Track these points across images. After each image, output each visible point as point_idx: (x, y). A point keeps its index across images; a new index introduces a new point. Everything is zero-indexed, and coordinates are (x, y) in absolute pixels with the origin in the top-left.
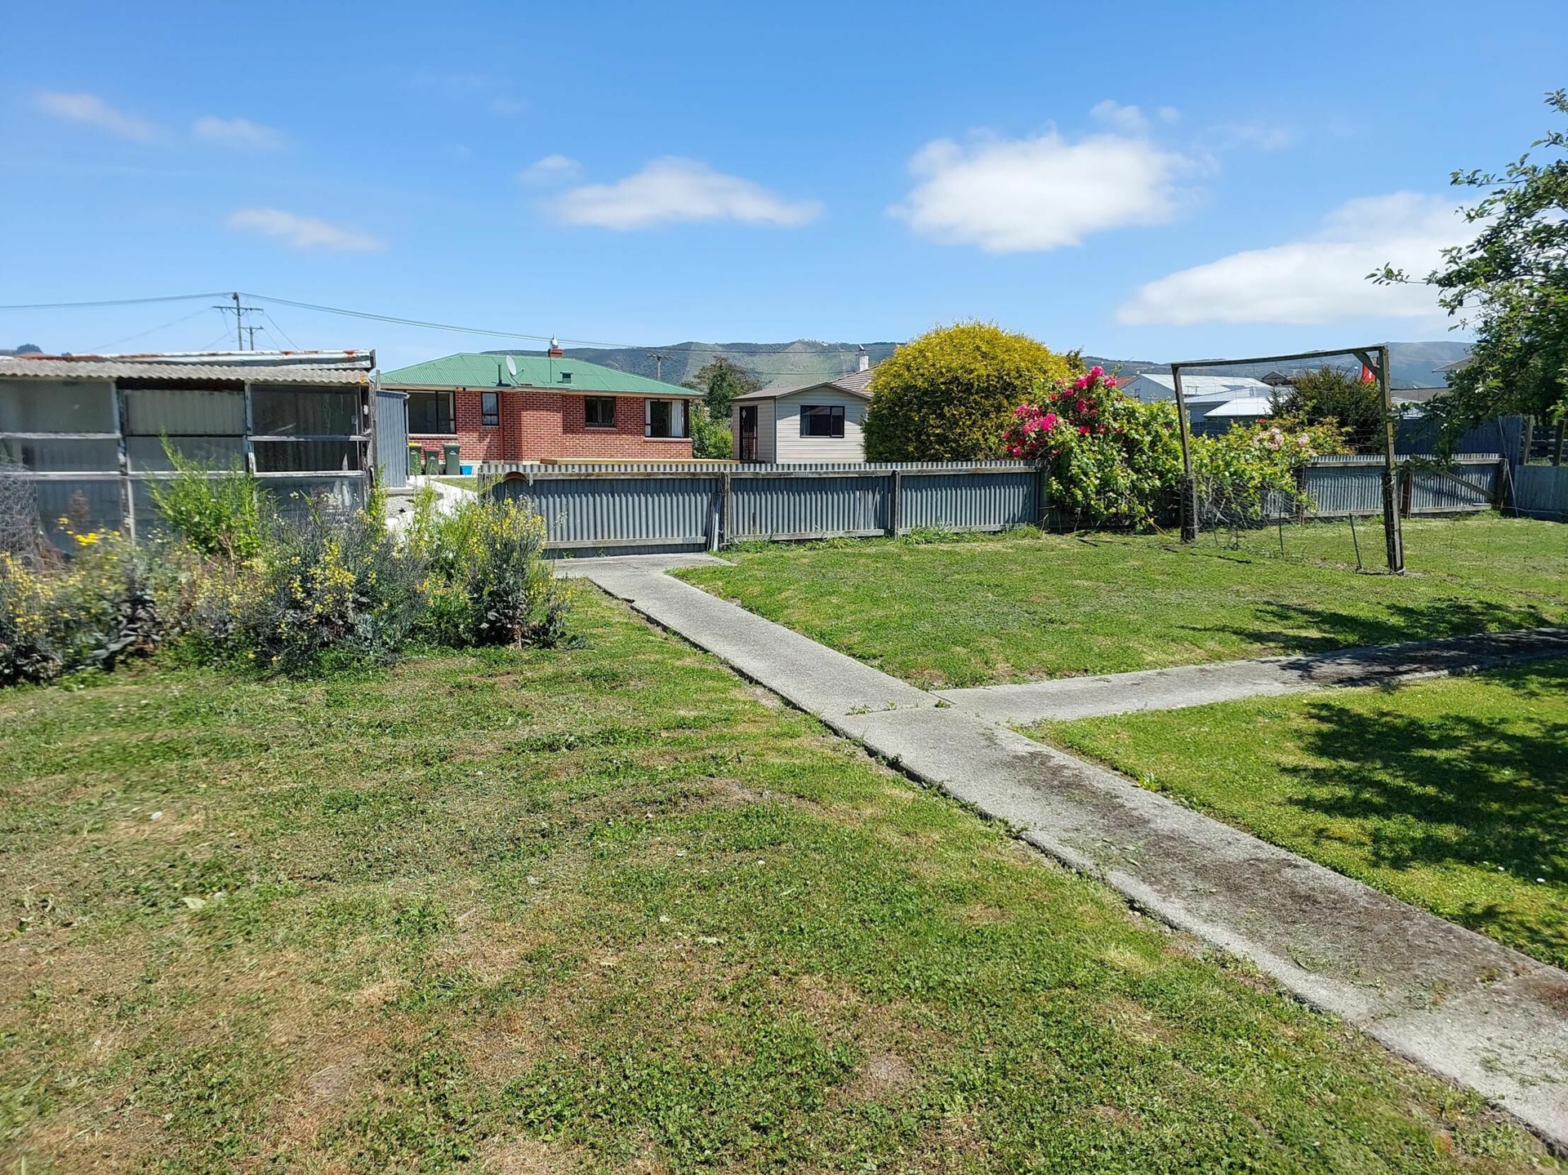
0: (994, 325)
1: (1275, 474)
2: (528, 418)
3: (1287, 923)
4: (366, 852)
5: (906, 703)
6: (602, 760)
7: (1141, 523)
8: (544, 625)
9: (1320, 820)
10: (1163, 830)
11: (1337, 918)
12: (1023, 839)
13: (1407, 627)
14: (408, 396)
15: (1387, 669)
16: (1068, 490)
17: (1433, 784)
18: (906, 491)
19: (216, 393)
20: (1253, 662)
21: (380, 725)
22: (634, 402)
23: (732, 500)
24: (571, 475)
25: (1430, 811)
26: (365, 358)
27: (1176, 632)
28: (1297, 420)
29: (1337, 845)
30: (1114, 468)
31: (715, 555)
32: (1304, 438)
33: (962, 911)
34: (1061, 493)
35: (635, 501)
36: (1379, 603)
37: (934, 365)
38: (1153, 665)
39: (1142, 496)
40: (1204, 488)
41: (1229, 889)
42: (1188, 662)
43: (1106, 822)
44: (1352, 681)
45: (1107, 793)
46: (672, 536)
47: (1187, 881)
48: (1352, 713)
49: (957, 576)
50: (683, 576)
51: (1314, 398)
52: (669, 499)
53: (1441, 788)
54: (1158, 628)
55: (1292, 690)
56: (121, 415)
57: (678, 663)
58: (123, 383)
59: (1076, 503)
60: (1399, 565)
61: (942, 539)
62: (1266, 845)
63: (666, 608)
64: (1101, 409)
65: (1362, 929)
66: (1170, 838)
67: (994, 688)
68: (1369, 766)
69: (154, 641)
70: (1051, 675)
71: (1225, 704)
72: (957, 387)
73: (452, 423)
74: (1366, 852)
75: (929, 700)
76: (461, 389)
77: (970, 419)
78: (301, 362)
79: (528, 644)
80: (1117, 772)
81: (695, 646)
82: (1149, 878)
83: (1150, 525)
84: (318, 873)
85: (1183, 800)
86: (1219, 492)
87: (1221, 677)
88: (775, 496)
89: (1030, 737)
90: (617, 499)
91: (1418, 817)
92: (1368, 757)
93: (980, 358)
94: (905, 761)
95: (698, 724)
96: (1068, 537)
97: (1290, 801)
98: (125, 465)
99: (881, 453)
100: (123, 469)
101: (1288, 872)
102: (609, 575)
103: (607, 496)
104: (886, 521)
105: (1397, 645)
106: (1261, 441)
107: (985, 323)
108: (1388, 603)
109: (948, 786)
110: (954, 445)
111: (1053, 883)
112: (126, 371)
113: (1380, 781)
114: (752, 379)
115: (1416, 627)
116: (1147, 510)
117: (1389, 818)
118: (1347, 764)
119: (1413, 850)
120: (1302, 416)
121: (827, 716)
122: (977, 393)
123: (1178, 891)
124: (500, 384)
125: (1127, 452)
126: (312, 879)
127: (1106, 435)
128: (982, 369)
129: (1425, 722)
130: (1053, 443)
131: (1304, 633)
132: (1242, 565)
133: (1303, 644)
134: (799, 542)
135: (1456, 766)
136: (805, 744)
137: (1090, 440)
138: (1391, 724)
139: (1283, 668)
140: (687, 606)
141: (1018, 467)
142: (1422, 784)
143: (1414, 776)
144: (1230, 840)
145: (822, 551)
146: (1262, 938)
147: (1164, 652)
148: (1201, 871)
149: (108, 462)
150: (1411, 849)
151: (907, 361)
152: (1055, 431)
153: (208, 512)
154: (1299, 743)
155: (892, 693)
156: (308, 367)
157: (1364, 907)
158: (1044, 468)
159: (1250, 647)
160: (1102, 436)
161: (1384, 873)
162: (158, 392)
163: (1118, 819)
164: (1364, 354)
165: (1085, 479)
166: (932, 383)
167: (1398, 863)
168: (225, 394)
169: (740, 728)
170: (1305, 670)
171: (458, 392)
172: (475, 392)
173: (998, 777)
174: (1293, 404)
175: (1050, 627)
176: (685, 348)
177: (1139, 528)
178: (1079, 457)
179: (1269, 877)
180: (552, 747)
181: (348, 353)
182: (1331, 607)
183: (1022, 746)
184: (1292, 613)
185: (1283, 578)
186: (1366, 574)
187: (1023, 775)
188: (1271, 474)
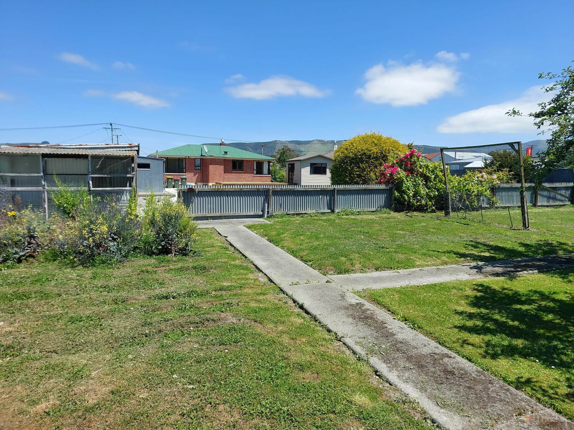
0: (380, 134)
1: (483, 190)
2: (211, 168)
3: (439, 384)
4: (73, 342)
5: (315, 281)
6: (182, 304)
7: (430, 209)
8: (184, 247)
9: (465, 335)
10: (399, 339)
11: (461, 382)
12: (341, 341)
13: (525, 252)
14: (165, 160)
15: (512, 269)
16: (401, 195)
17: (518, 321)
18: (339, 195)
19: (78, 159)
20: (460, 266)
21: (105, 287)
22: (251, 162)
23: (273, 199)
24: (212, 189)
25: (514, 333)
26: (136, 146)
27: (431, 253)
28: (493, 170)
29: (470, 347)
30: (420, 187)
31: (265, 219)
32: (495, 176)
33: (301, 375)
34: (399, 197)
35: (236, 199)
36: (516, 242)
37: (356, 148)
38: (418, 266)
39: (430, 198)
40: (454, 195)
41: (419, 367)
42: (433, 265)
43: (377, 334)
44: (497, 275)
45: (382, 322)
46: (250, 212)
47: (402, 363)
48: (492, 288)
49: (353, 229)
50: (249, 227)
51: (500, 161)
52: (249, 198)
53: (521, 322)
54: (424, 251)
55: (472, 278)
56: (43, 167)
57: (233, 263)
58: (44, 156)
59: (405, 200)
60: (527, 226)
61: (352, 214)
62: (440, 346)
63: (238, 240)
64: (415, 165)
65: (469, 388)
66: (401, 342)
67: (352, 275)
68: (493, 312)
69: (38, 252)
70: (377, 269)
71: (441, 284)
72: (365, 157)
73: (184, 169)
74: (482, 351)
75: (325, 279)
76: (187, 157)
77: (370, 169)
78: (112, 148)
79: (177, 254)
80: (389, 312)
81: (243, 255)
82: (386, 361)
83: (433, 209)
84: (52, 350)
85: (411, 325)
86: (461, 197)
87: (444, 271)
88: (289, 197)
89: (360, 296)
90: (229, 198)
91: (508, 335)
92: (493, 308)
93: (374, 145)
94: (305, 306)
95: (228, 289)
96: (401, 213)
97: (456, 327)
98: (44, 185)
99: (337, 181)
100: (44, 187)
101: (446, 360)
102: (222, 227)
103: (225, 197)
104: (331, 207)
105: (520, 259)
106: (478, 177)
107: (377, 133)
108: (519, 242)
109: (318, 317)
110: (364, 178)
111: (344, 362)
112: (47, 151)
113: (496, 319)
114: (296, 153)
115: (529, 252)
116: (432, 204)
117: (495, 335)
118: (484, 311)
119: (502, 351)
120: (495, 168)
121: (282, 286)
122: (372, 159)
123: (397, 367)
124: (202, 155)
125: (425, 181)
126: (49, 352)
127: (417, 175)
128: (375, 150)
129: (521, 293)
130: (396, 178)
131: (483, 254)
132: (465, 226)
133: (482, 259)
134: (298, 214)
135: (530, 313)
136: (268, 298)
137: (411, 176)
138: (507, 293)
139: (471, 268)
140: (247, 239)
141: (383, 187)
142: (513, 320)
143: (510, 317)
144: (426, 344)
145: (307, 218)
146: (426, 391)
147: (424, 261)
148: (409, 358)
149: (38, 184)
150: (501, 351)
151: (346, 147)
152: (397, 173)
153: (70, 203)
154: (467, 301)
155: (311, 276)
156: (115, 149)
157: (474, 377)
158: (392, 188)
159: (459, 259)
160: (415, 175)
161: (488, 361)
162: (57, 159)
163: (383, 333)
164: (512, 144)
165: (408, 191)
166: (356, 155)
167: (494, 356)
168: (81, 160)
169: (245, 291)
170: (479, 269)
171: (187, 158)
172: (193, 159)
173: (340, 313)
174: (492, 163)
175: (381, 250)
176: (275, 142)
177: (429, 210)
178: (406, 183)
179: (437, 362)
180: (166, 298)
181: (130, 144)
182: (496, 243)
183: (353, 300)
184: (480, 246)
185: (480, 231)
186: (514, 229)
187: (351, 312)
188: (481, 190)
